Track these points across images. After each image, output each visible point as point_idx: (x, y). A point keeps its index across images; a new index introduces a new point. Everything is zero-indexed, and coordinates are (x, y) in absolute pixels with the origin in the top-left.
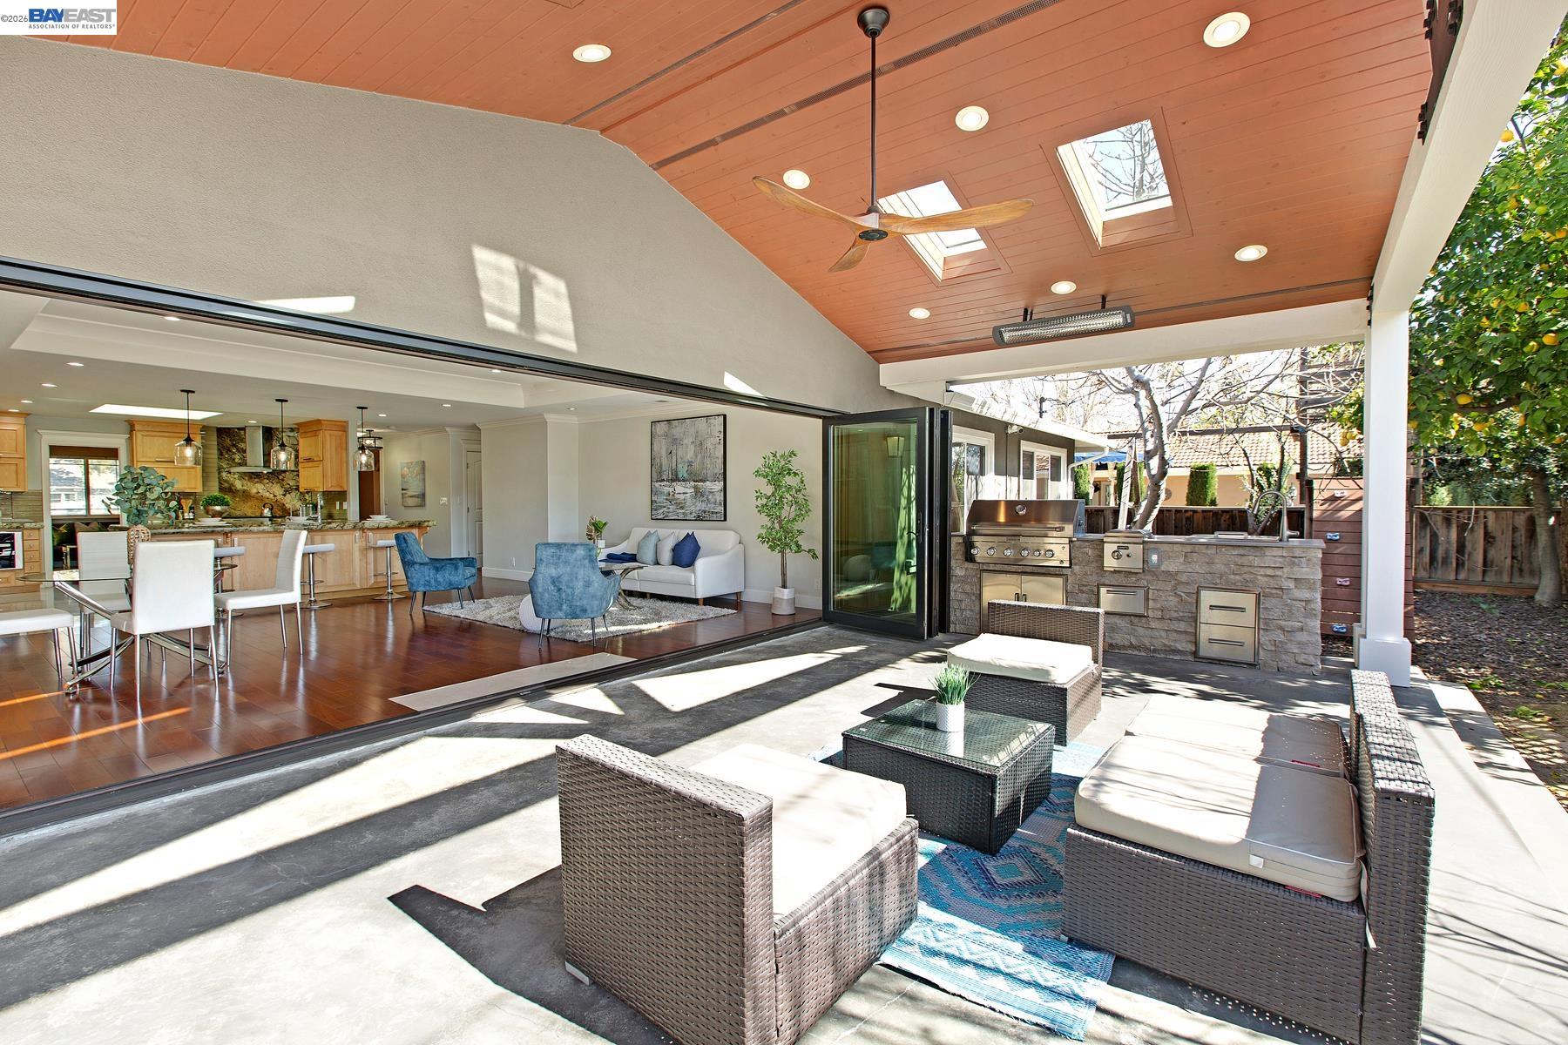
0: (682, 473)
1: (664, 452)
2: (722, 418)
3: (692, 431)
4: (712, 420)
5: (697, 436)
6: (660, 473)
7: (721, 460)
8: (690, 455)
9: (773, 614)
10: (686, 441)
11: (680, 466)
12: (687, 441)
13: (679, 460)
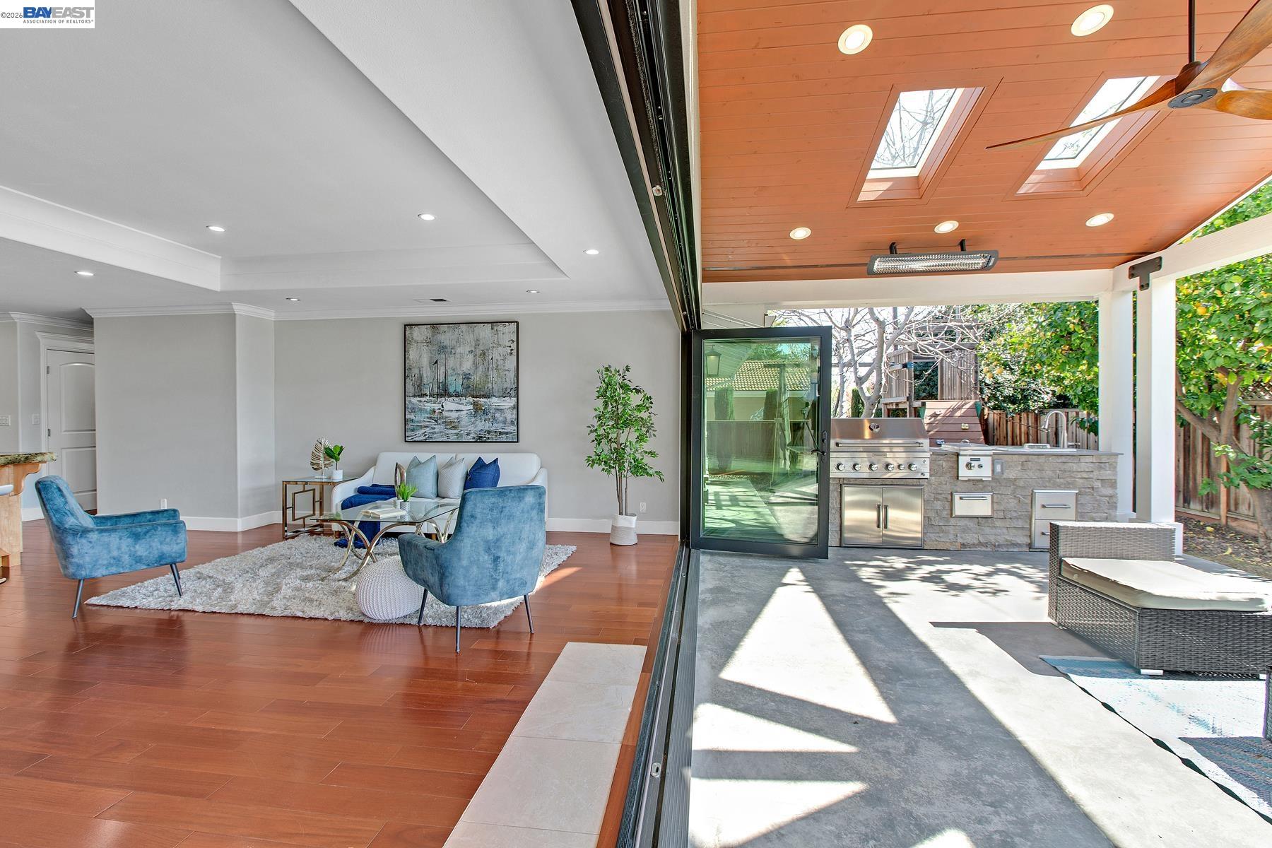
0: (455, 384)
1: (425, 361)
2: (513, 326)
3: (470, 338)
4: (500, 327)
5: (477, 345)
6: (420, 385)
7: (512, 374)
8: (467, 365)
9: (611, 544)
10: (458, 350)
11: (450, 379)
12: (463, 349)
13: (450, 372)
